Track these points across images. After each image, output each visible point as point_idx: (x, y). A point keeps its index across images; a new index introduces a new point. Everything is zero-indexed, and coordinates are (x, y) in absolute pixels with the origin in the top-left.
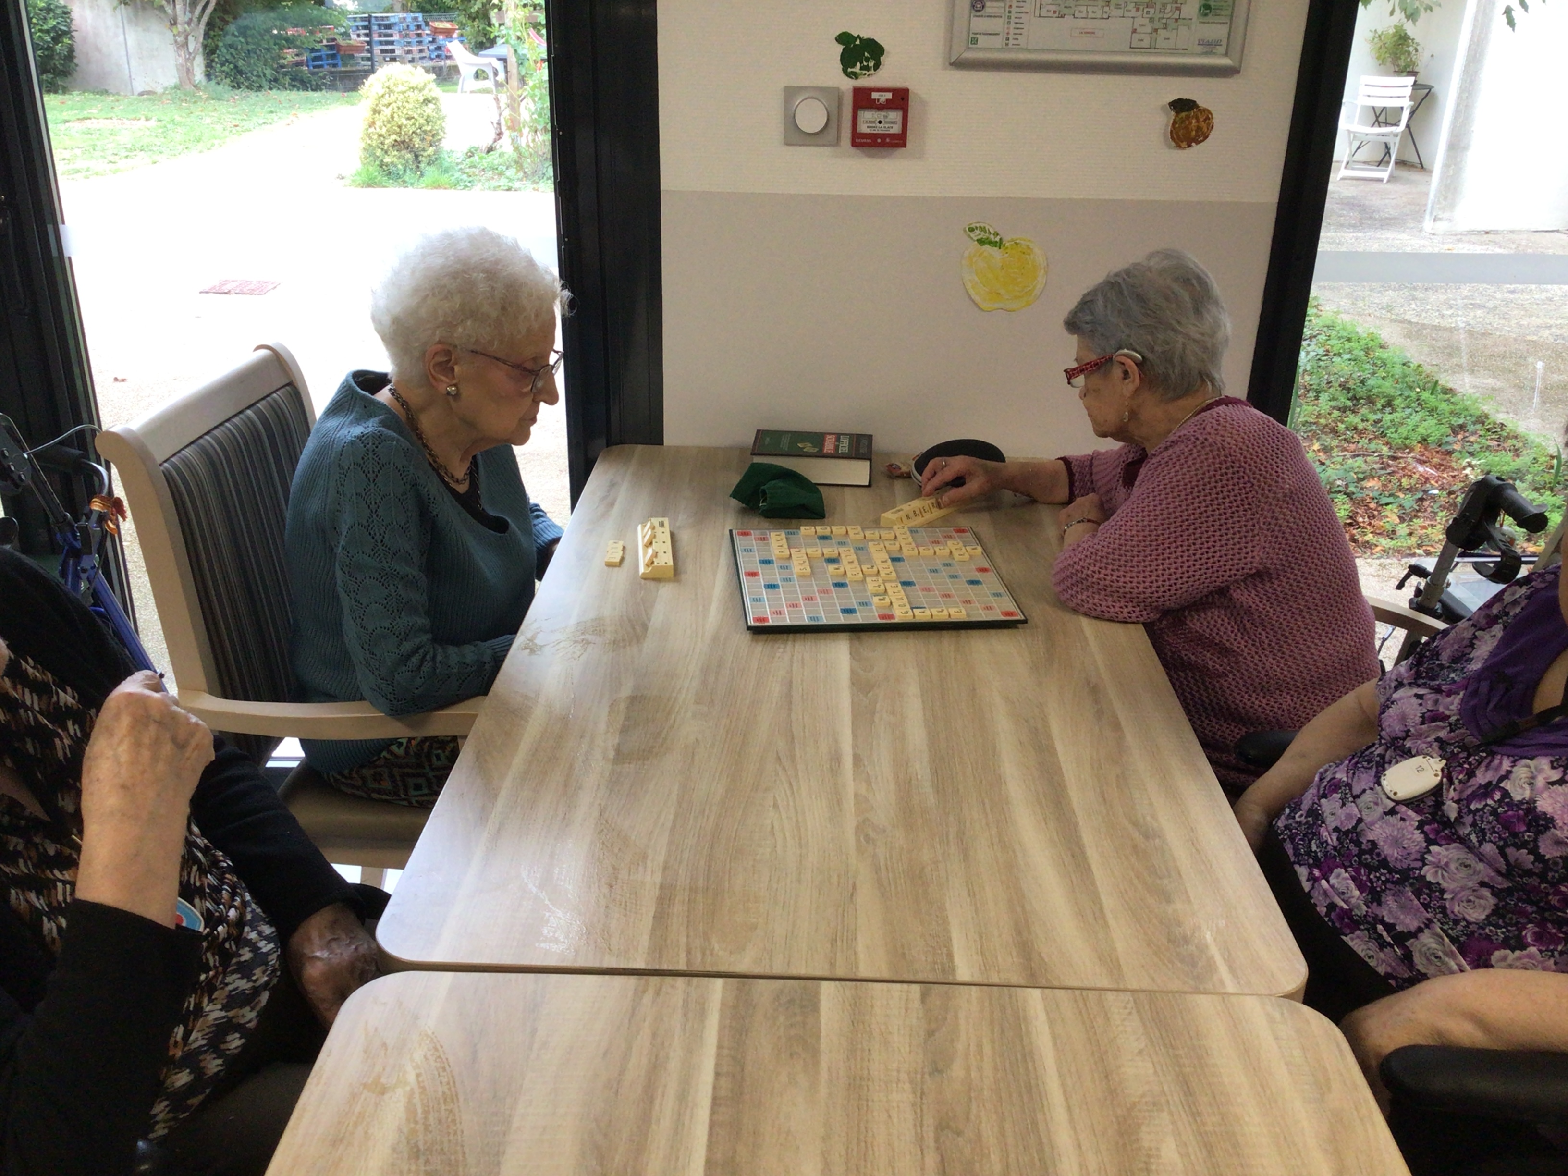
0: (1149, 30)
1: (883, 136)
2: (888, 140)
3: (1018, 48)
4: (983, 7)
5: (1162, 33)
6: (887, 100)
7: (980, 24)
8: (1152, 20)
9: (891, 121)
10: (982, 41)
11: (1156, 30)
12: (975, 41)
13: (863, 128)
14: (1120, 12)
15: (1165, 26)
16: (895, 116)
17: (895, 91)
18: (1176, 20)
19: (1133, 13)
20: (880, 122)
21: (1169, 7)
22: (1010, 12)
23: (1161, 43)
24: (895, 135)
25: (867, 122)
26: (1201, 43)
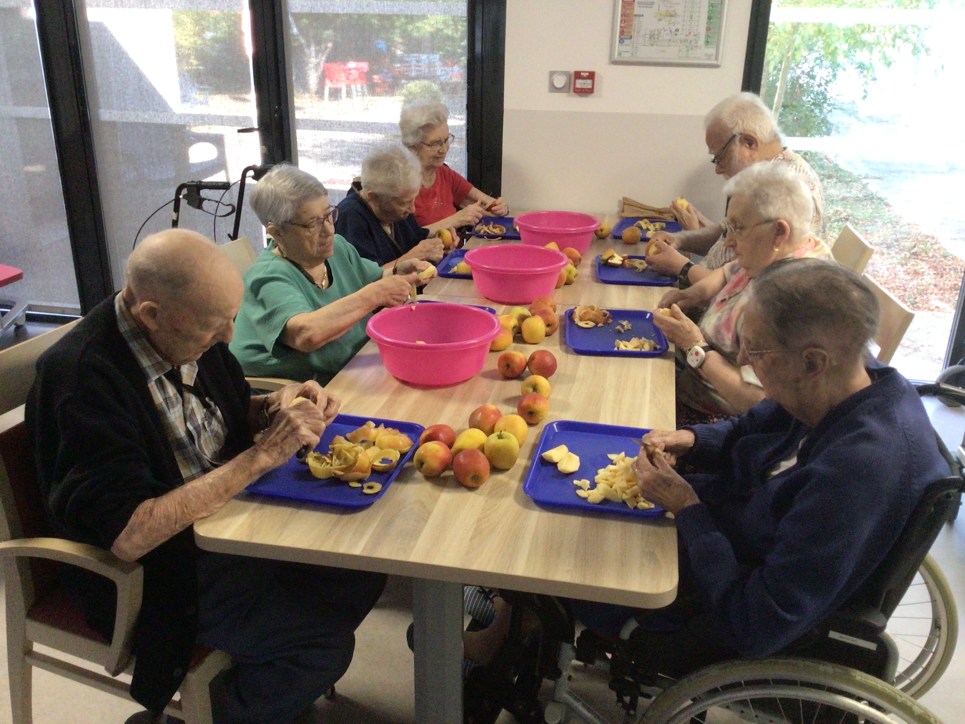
0: (685, 50)
1: (585, 89)
2: (587, 91)
3: (636, 57)
4: (623, 42)
5: (691, 52)
6: (587, 76)
7: (623, 48)
8: (687, 47)
9: (587, 84)
10: (623, 54)
11: (688, 50)
12: (620, 54)
13: (578, 86)
14: (674, 44)
15: (692, 49)
16: (589, 81)
17: (589, 73)
18: (696, 46)
19: (680, 44)
20: (584, 84)
21: (693, 42)
22: (633, 43)
23: (690, 54)
24: (589, 89)
25: (580, 84)
26: (706, 55)
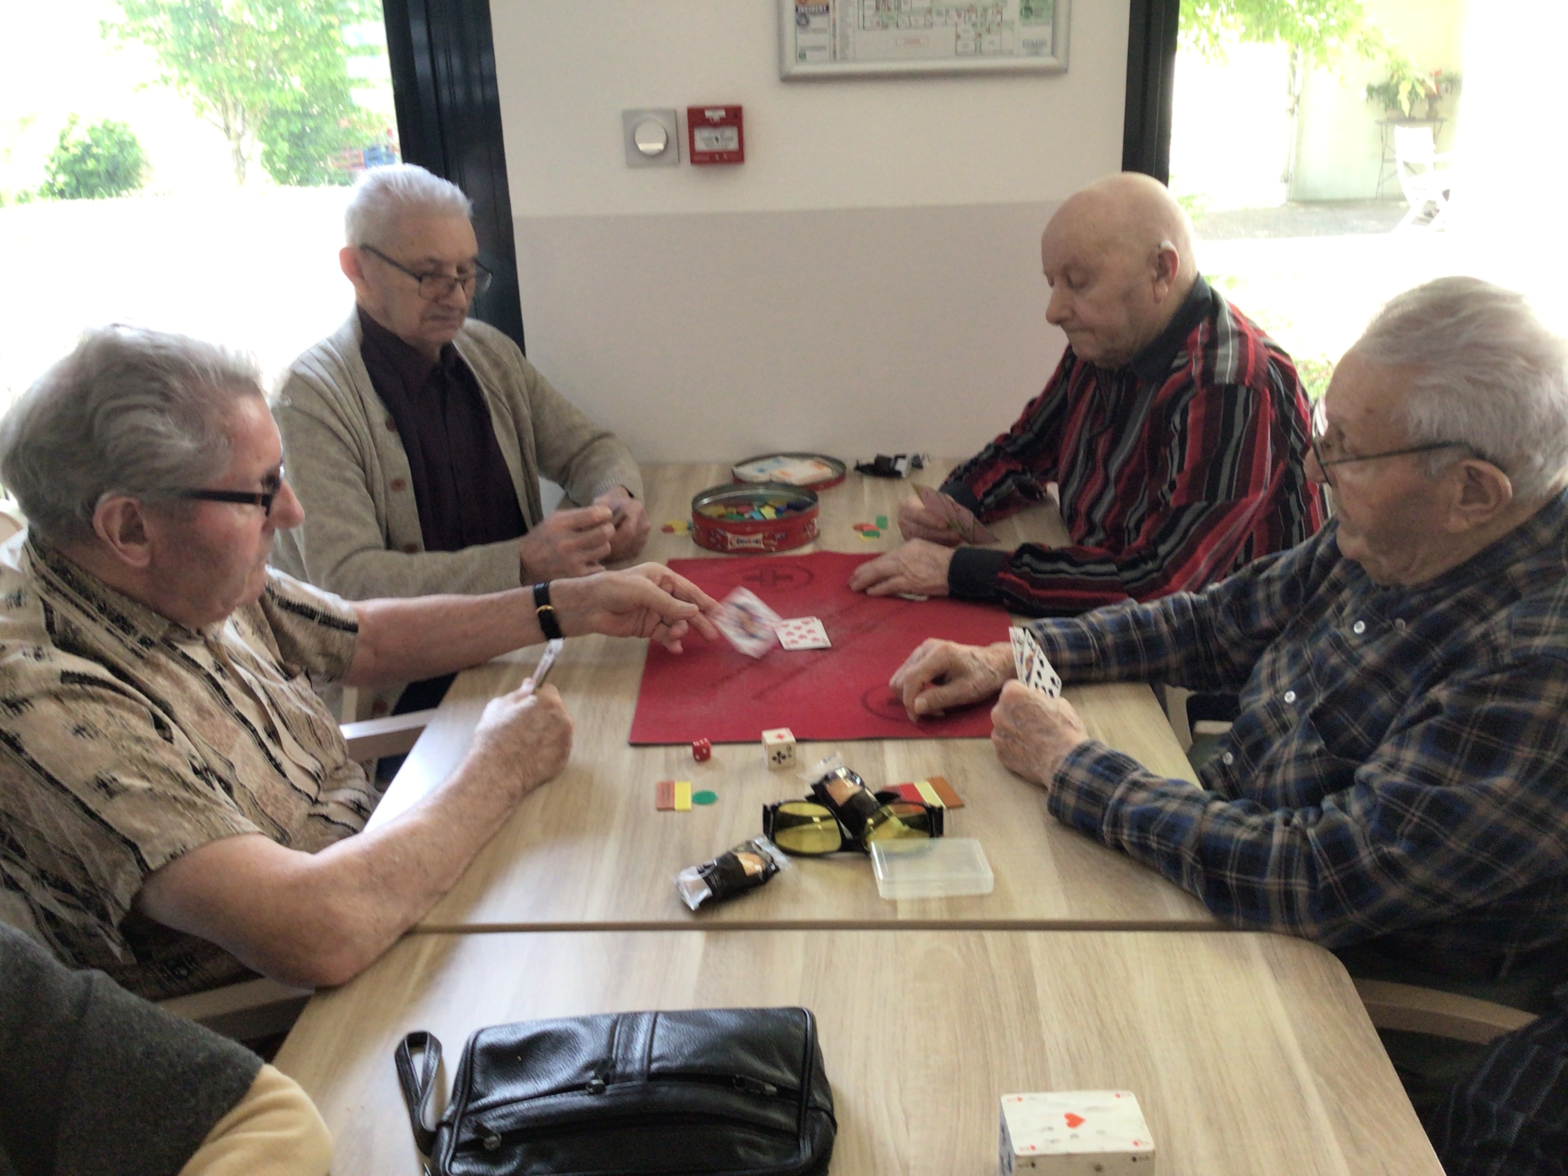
0: (972, 33)
1: (721, 154)
2: (725, 157)
3: (845, 59)
4: (808, 22)
5: (986, 38)
6: (722, 119)
7: (807, 39)
8: (974, 25)
9: (727, 139)
10: (810, 56)
11: (980, 35)
12: (802, 56)
13: (700, 146)
14: (942, 20)
15: (989, 30)
16: (731, 133)
17: (728, 109)
18: (999, 24)
19: (956, 18)
20: (717, 139)
21: (990, 12)
22: (834, 25)
23: (985, 46)
24: (730, 153)
25: (704, 140)
26: (1026, 44)
